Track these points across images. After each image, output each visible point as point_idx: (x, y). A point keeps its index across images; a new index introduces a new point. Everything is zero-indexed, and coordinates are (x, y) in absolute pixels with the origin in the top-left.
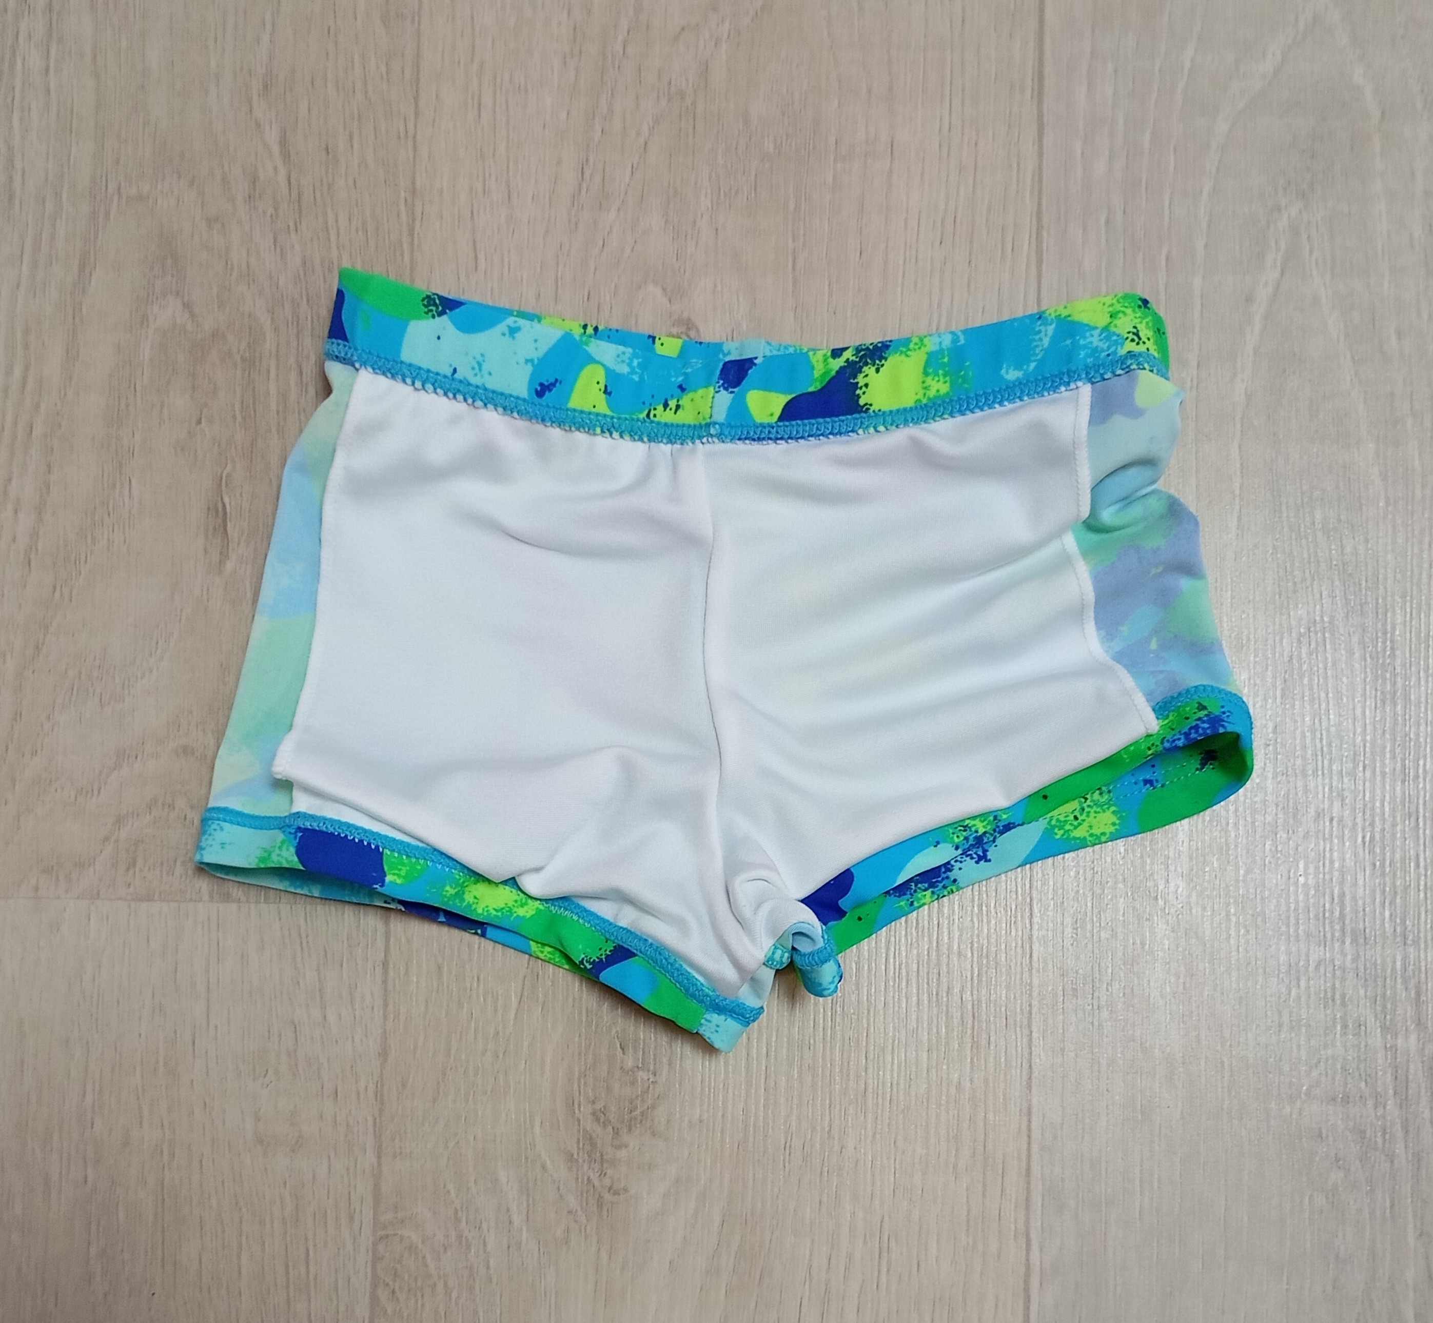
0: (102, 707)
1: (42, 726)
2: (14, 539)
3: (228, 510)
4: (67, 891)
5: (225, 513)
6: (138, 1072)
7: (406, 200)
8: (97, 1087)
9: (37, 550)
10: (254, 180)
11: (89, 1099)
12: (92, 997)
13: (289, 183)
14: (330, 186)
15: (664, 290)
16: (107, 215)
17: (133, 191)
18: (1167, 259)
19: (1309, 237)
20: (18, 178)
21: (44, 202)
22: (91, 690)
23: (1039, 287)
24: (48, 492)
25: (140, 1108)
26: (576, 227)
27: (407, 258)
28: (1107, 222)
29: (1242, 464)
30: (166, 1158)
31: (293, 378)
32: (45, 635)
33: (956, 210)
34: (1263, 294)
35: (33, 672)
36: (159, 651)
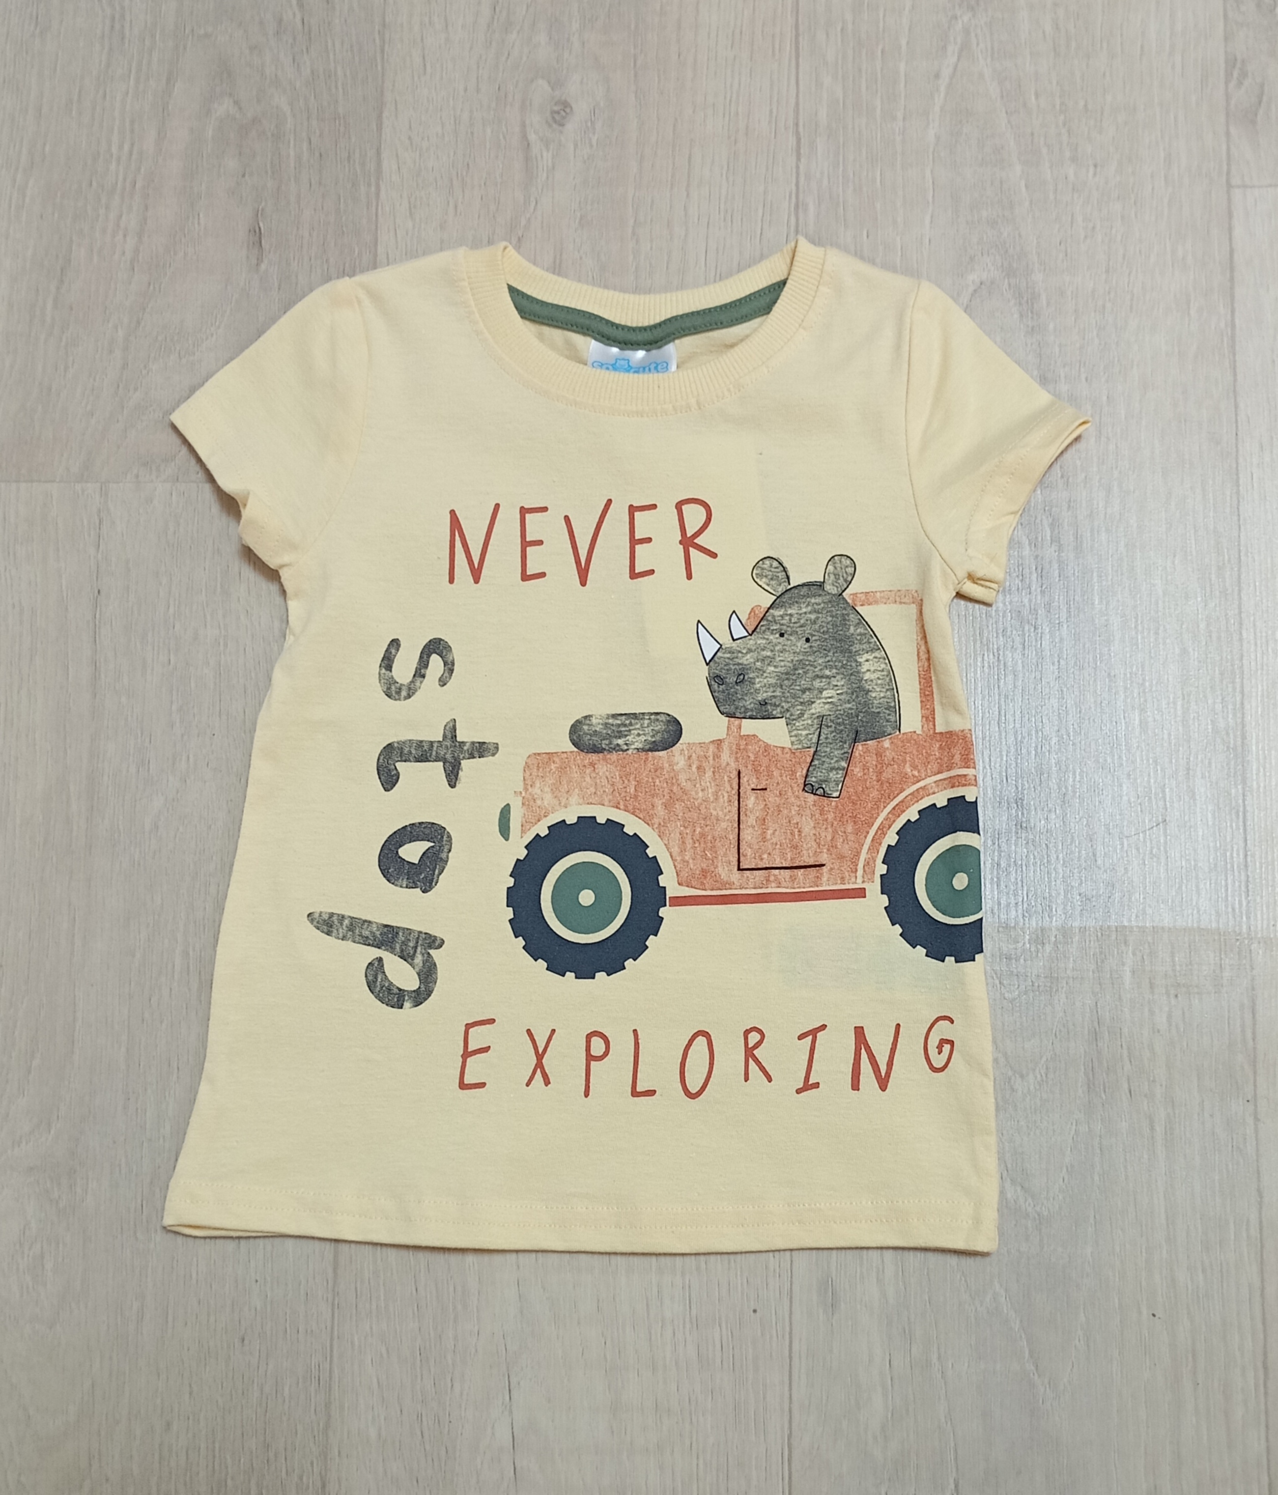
0: (180, 358)
1: (141, 372)
2: (124, 253)
3: (263, 232)
4: (157, 477)
5: (260, 233)
6: (204, 590)
7: (379, 32)
8: (177, 602)
9: (138, 261)
10: (280, 21)
11: (171, 610)
12: (173, 545)
13: (303, 23)
14: (329, 23)
15: (549, 83)
16: (185, 48)
17: (202, 32)
18: (882, 52)
19: (976, 35)
20: (127, 25)
21: (144, 40)
22: (173, 348)
23: (797, 73)
24: (146, 223)
25: (205, 616)
26: (491, 44)
27: (379, 68)
28: (842, 29)
29: (933, 182)
30: (222, 648)
31: (305, 146)
32: (143, 314)
33: (742, 26)
34: (946, 72)
35: (136, 338)
36: (217, 323)
